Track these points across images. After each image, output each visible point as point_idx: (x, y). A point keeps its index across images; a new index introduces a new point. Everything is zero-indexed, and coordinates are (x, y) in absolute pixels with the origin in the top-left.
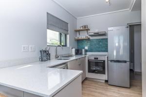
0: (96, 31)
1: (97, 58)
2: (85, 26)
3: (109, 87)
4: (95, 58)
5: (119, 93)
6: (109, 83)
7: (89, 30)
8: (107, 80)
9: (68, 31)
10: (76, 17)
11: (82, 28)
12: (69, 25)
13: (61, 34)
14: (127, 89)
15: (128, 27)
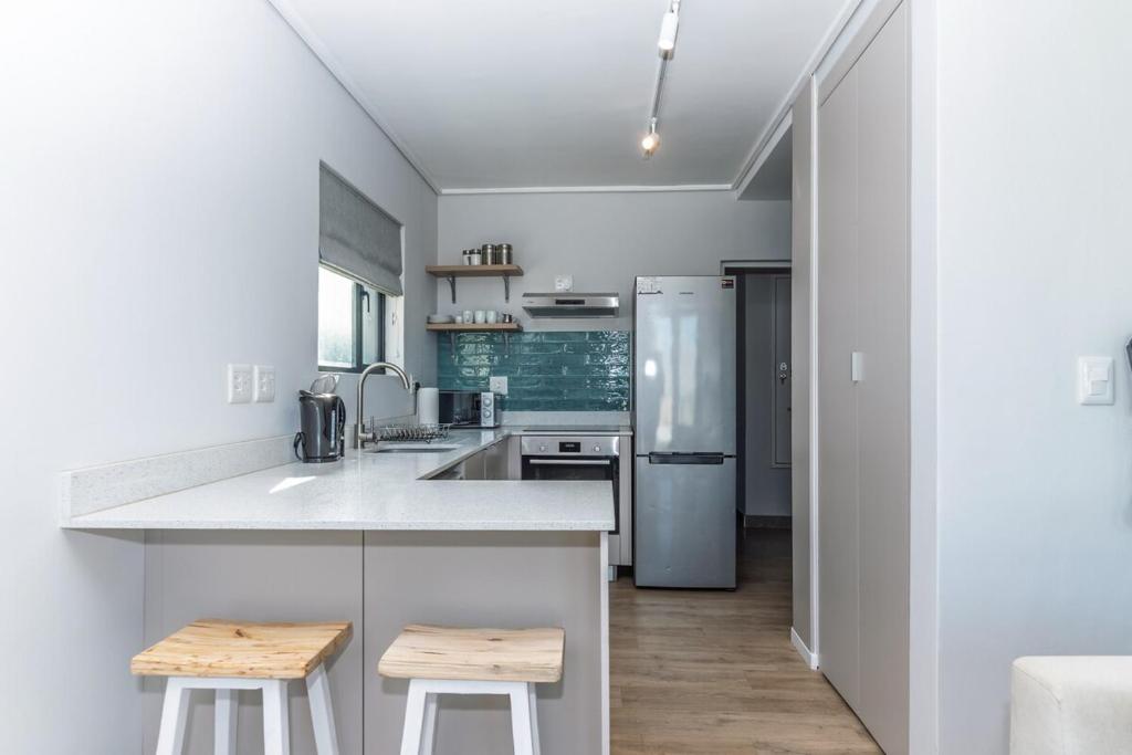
0: (562, 285)
1: (577, 447)
2: (497, 250)
3: (643, 600)
4: (563, 447)
5: (694, 616)
6: (642, 577)
7: (519, 273)
8: (627, 562)
9: (396, 272)
10: (435, 183)
11: (476, 260)
12: (403, 231)
13: (361, 293)
14: (723, 595)
15: (728, 285)
